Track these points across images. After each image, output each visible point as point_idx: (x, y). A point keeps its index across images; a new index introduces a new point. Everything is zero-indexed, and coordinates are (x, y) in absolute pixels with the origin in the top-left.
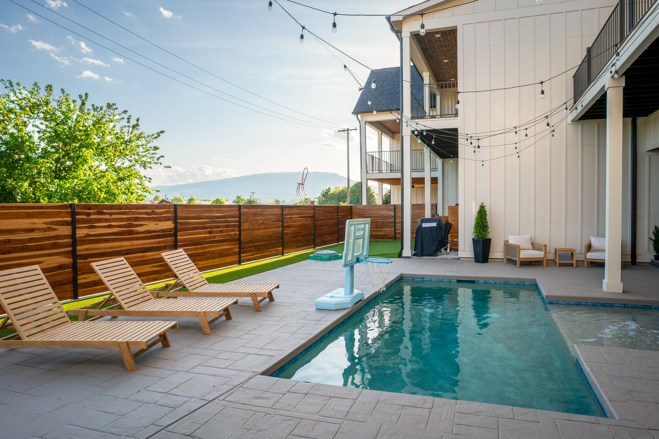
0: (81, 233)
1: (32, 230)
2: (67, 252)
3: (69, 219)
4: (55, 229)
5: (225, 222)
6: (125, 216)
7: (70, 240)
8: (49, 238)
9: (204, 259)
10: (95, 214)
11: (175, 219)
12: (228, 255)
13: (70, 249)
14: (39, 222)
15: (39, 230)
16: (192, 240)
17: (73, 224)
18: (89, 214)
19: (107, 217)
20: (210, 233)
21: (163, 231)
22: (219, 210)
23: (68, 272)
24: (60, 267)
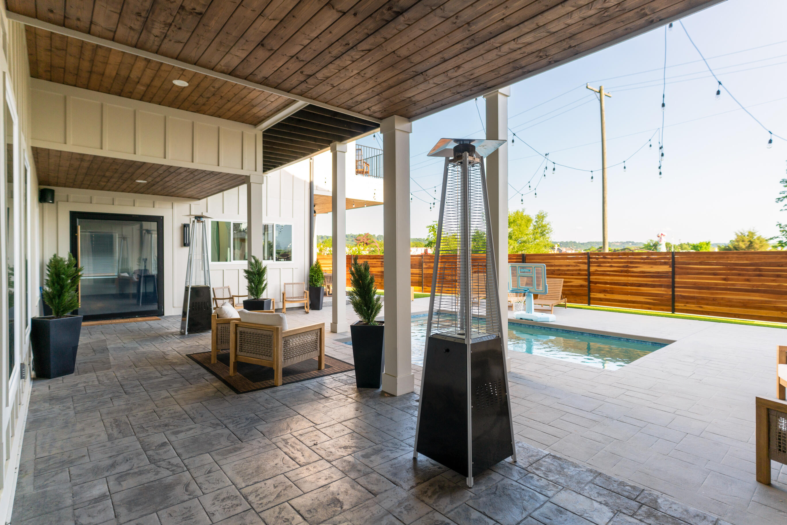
0: (593, 269)
1: (569, 266)
2: (585, 279)
3: (586, 261)
4: (579, 266)
5: (755, 270)
6: (622, 260)
7: (587, 272)
8: (576, 270)
9: (714, 305)
10: (601, 258)
11: (673, 265)
12: (760, 308)
13: (587, 277)
14: (571, 262)
15: (572, 266)
16: (695, 283)
17: (589, 264)
18: (597, 259)
19: (610, 260)
20: (725, 279)
21: (658, 272)
22: (741, 257)
23: (585, 290)
24: (581, 286)
